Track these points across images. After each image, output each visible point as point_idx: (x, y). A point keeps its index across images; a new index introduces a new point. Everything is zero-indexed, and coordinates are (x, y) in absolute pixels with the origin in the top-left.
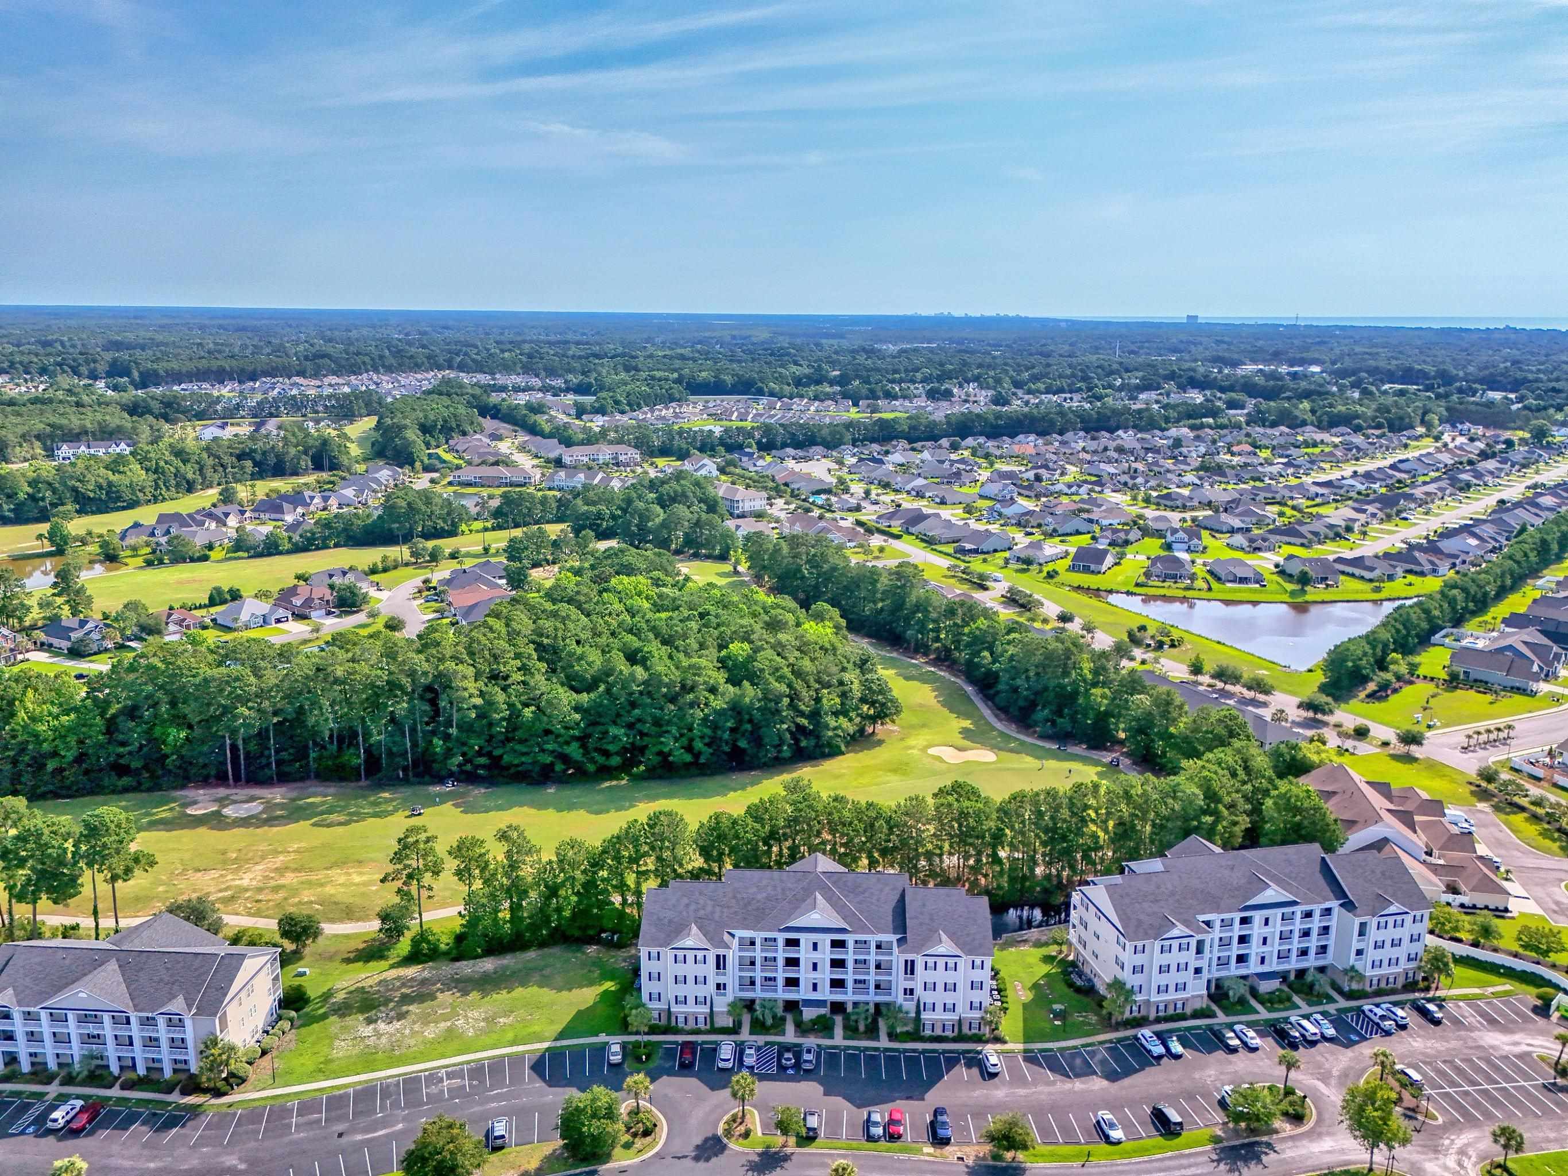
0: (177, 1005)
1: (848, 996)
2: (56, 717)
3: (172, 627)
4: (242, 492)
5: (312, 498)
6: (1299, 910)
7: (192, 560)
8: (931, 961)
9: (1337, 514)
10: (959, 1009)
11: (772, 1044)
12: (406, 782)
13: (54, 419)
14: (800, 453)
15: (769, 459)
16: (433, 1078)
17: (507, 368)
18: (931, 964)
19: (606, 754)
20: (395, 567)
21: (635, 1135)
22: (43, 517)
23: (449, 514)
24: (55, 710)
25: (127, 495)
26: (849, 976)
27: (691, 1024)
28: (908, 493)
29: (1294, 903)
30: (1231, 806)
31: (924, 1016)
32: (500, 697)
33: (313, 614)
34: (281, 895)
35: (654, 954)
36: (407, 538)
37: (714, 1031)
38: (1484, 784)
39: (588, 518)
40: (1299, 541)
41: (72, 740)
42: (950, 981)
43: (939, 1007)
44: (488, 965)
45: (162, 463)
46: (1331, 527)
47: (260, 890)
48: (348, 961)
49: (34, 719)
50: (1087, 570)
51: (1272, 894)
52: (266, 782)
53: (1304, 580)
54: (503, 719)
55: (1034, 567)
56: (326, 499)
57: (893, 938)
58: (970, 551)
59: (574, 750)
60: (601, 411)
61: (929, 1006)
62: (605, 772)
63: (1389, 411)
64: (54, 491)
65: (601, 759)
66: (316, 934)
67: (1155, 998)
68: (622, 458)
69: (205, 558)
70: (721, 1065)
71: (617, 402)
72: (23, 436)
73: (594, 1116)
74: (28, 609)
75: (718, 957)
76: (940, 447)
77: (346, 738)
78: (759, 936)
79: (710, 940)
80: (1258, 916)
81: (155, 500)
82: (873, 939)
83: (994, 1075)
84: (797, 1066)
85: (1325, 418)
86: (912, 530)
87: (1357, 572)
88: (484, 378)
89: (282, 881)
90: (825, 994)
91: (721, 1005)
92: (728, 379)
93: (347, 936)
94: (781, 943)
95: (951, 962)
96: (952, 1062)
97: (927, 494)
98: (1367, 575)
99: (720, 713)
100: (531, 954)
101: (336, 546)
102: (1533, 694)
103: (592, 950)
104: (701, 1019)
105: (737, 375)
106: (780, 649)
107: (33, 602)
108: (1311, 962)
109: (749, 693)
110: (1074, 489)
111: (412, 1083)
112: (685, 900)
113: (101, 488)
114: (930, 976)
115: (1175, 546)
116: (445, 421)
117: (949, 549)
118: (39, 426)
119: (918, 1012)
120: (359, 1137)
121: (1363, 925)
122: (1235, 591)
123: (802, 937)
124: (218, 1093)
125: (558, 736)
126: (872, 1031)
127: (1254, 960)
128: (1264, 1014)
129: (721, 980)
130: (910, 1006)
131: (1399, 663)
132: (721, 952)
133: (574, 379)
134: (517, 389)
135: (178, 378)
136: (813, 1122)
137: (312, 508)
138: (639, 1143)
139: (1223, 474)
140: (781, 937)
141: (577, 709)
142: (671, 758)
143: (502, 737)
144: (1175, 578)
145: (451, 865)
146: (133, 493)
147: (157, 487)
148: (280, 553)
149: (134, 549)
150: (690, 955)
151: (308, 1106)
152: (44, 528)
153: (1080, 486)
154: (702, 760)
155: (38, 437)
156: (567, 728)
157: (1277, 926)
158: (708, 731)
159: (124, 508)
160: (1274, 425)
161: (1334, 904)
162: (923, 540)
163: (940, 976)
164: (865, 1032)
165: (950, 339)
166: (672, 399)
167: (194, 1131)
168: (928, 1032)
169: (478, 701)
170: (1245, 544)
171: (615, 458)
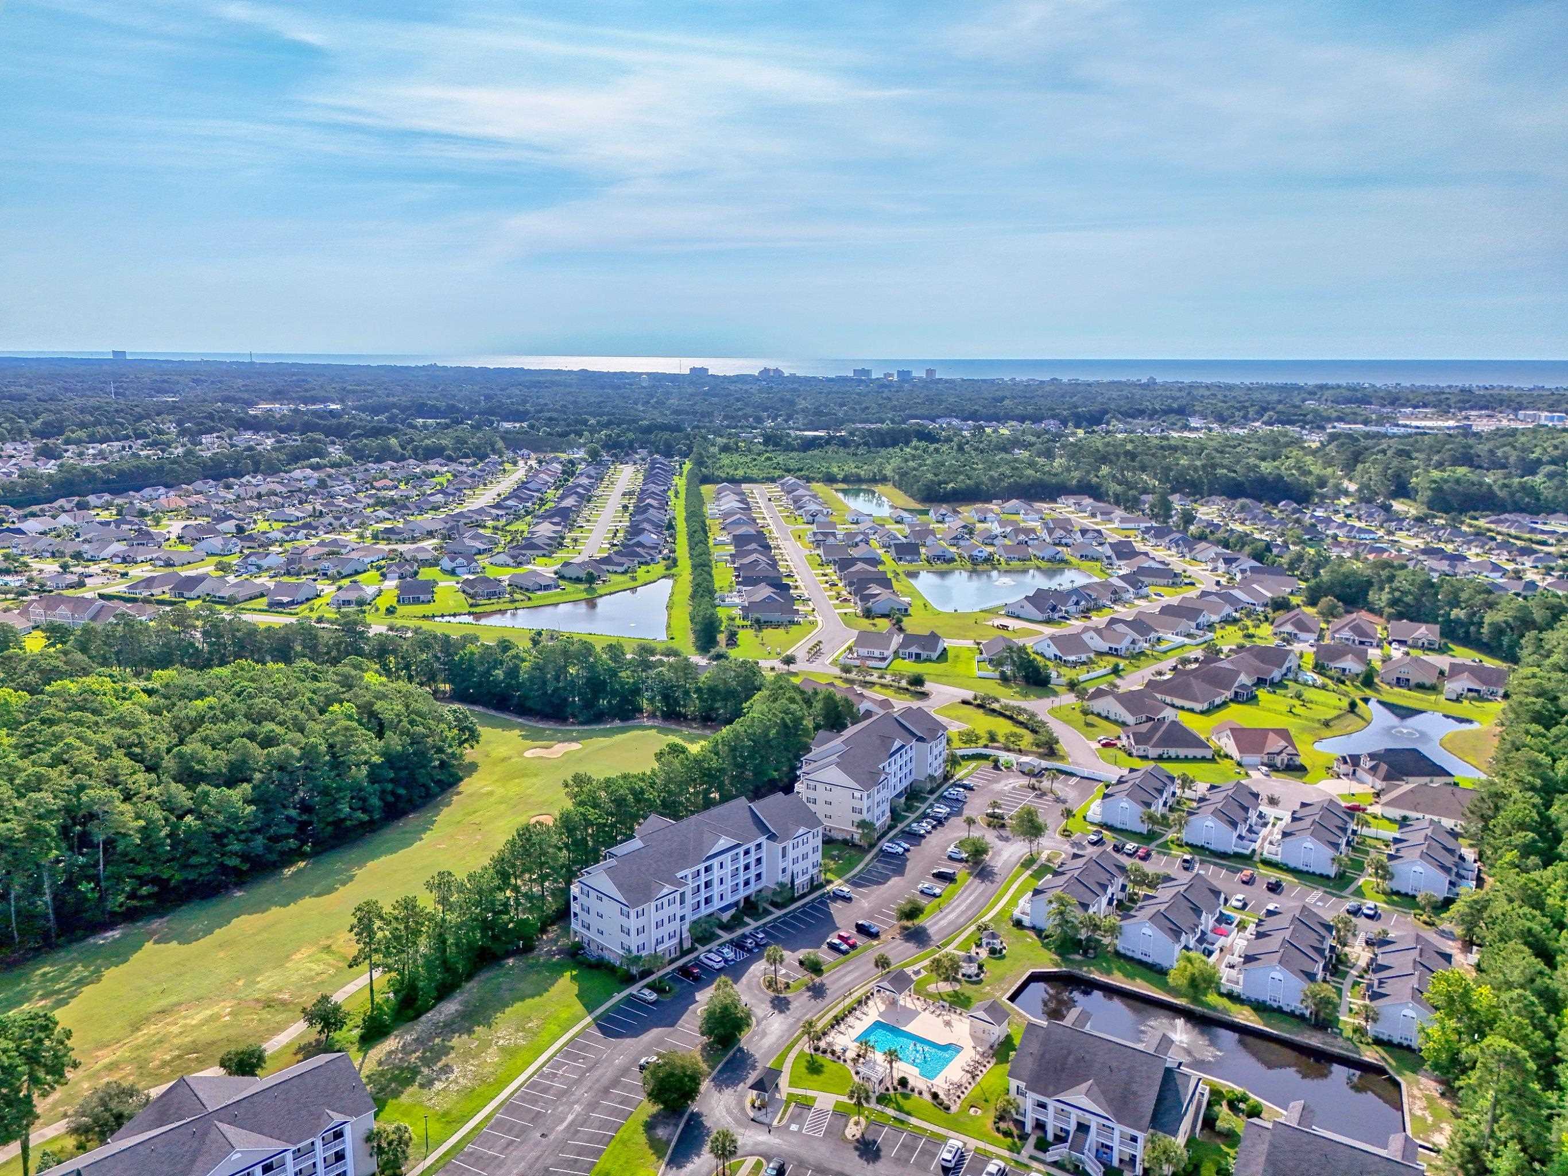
1: (741, 895)
6: (905, 749)
10: (809, 870)
16: (546, 1076)
18: (796, 844)
26: (741, 878)
27: (669, 957)
37: (682, 955)
42: (805, 852)
43: (801, 873)
50: (417, 601)
51: (897, 743)
53: (590, 580)
55: (371, 607)
57: (764, 839)
58: (288, 604)
61: (796, 875)
62: (286, 859)
65: (278, 846)
70: (718, 966)
75: (681, 896)
82: (753, 845)
84: (757, 945)
90: (728, 899)
91: (685, 932)
94: (702, 872)
95: (805, 837)
96: (824, 903)
98: (620, 569)
102: (798, 624)
103: (510, 962)
104: (674, 950)
108: (908, 781)
111: (535, 1088)
114: (795, 853)
115: (458, 570)
117: (261, 605)
119: (791, 882)
120: (560, 1128)
121: (931, 748)
122: (545, 597)
123: (714, 862)
127: (895, 788)
129: (683, 912)
130: (787, 880)
132: (683, 889)
140: (702, 868)
141: (248, 802)
142: (347, 823)
144: (496, 595)
150: (665, 901)
151: (483, 1141)
154: (377, 815)
156: (248, 823)
158: (376, 786)
161: (914, 741)
162: (215, 602)
164: (764, 912)
168: (797, 894)
169: (138, 824)
170: (510, 561)
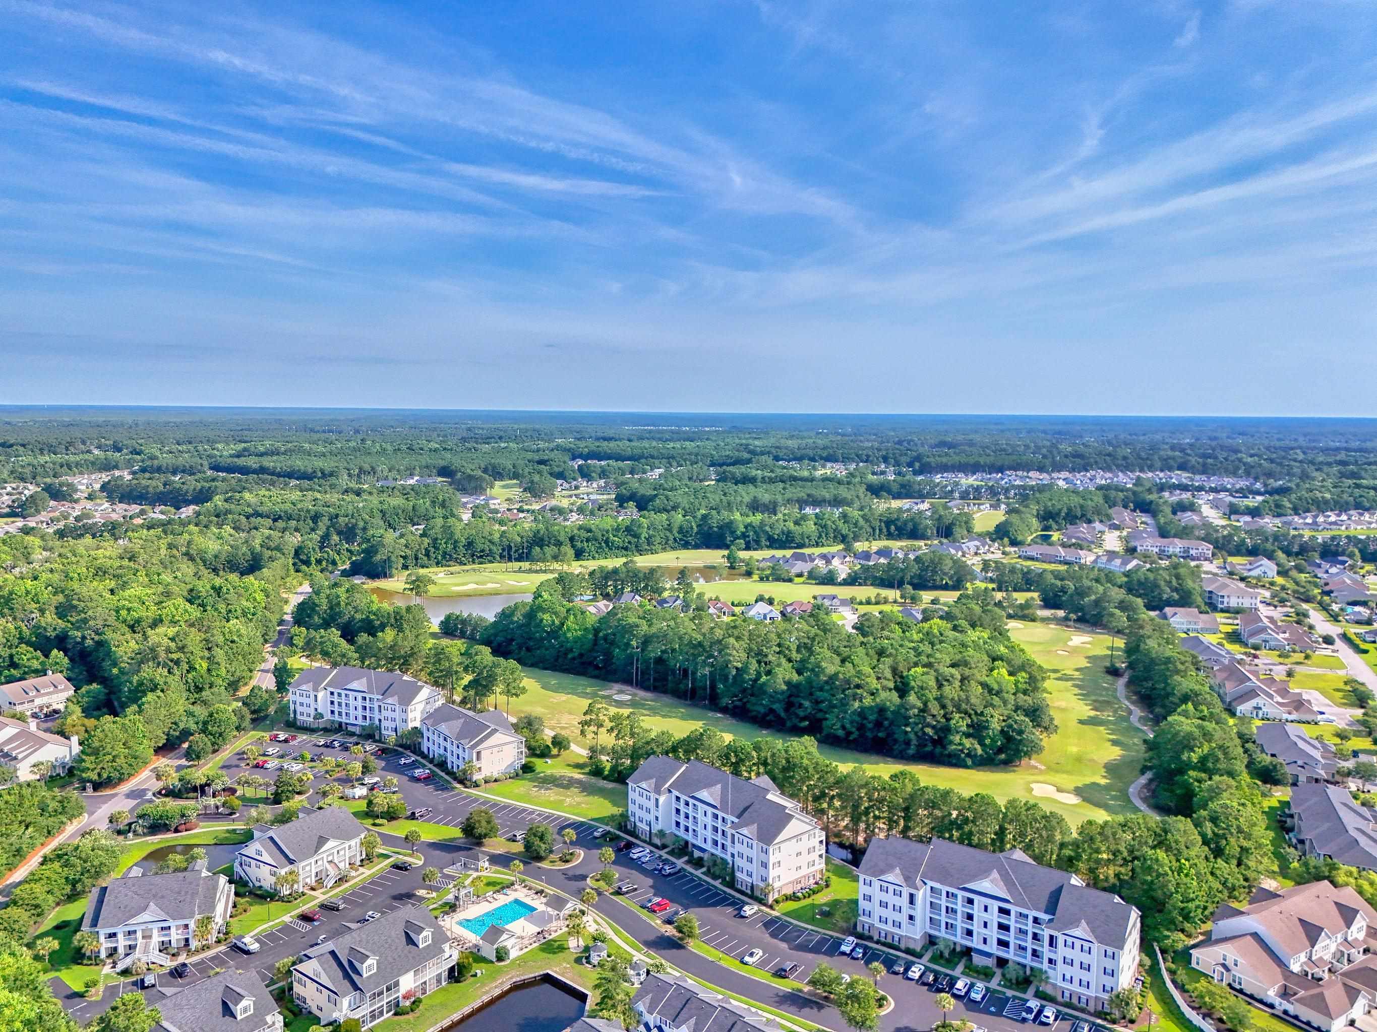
1: (716, 852)
2: (577, 632)
5: (896, 553)
7: (784, 581)
10: (753, 876)
11: (668, 860)
16: (532, 812)
21: (561, 860)
22: (727, 547)
25: (798, 540)
26: (720, 839)
27: (643, 836)
29: (1009, 902)
35: (633, 790)
43: (744, 871)
48: (569, 765)
49: (568, 630)
51: (987, 885)
52: (647, 689)
56: (906, 555)
61: (740, 868)
64: (755, 532)
66: (567, 748)
67: (878, 925)
68: (1193, 552)
69: (790, 580)
70: (631, 855)
77: (685, 673)
80: (979, 901)
81: (817, 545)
83: (741, 917)
90: (710, 847)
91: (655, 829)
94: (691, 805)
96: (731, 902)
101: (872, 585)
104: (644, 833)
108: (1028, 961)
111: (524, 811)
113: (783, 533)
114: (741, 849)
118: (803, 495)
119: (735, 870)
123: (700, 805)
124: (466, 787)
126: (716, 876)
127: (977, 937)
129: (656, 814)
130: (732, 864)
132: (656, 797)
135: (944, 468)
138: (559, 863)
140: (691, 802)
146: (803, 538)
147: (820, 537)
149: (764, 570)
150: (644, 793)
152: (726, 552)
156: (777, 693)
157: (995, 916)
163: (745, 850)
164: (713, 874)
168: (738, 886)
171: (1187, 550)
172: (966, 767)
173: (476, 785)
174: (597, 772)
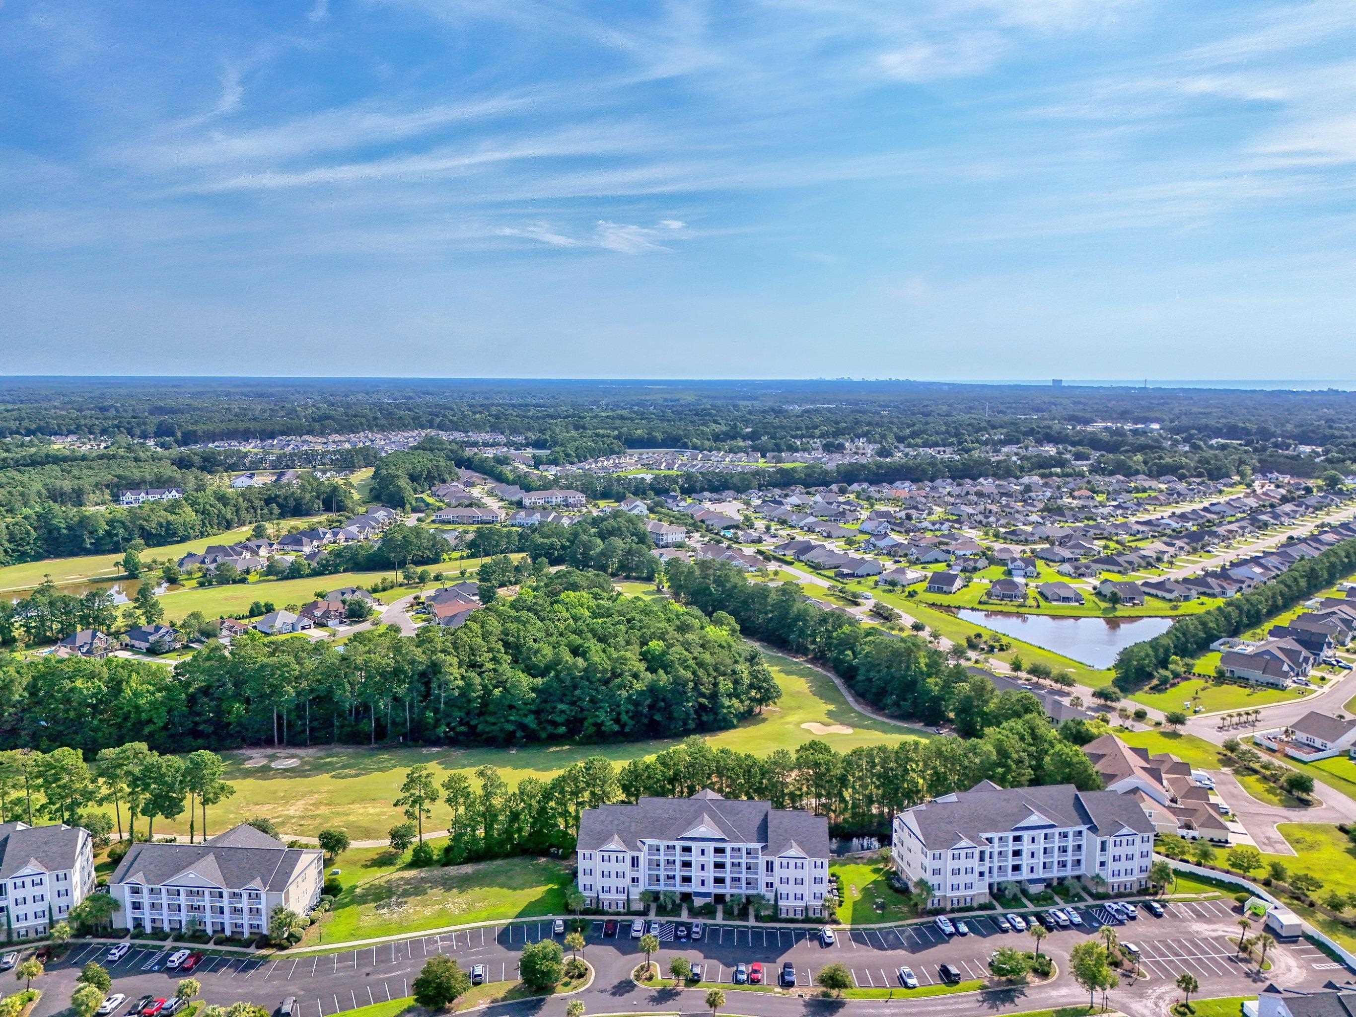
0: (256, 884)
1: (727, 890)
2: (153, 694)
3: (225, 632)
4: (270, 529)
5: (325, 534)
6: (1056, 831)
7: (235, 582)
8: (785, 861)
9: (1150, 547)
10: (806, 898)
11: (672, 922)
12: (405, 745)
13: (120, 472)
14: (715, 496)
15: (689, 501)
16: (430, 940)
17: (478, 427)
18: (785, 864)
19: (555, 724)
20: (392, 587)
21: (572, 977)
22: (119, 549)
23: (433, 546)
24: (152, 688)
25: (181, 532)
26: (727, 874)
27: (613, 909)
28: (802, 528)
29: (1052, 826)
30: (1020, 761)
31: (780, 903)
32: (477, 680)
33: (330, 623)
34: (318, 821)
35: (588, 856)
36: (402, 565)
37: (630, 913)
38: (1229, 754)
39: (543, 549)
40: (1116, 568)
41: (163, 710)
42: (799, 877)
43: (791, 897)
44: (468, 869)
45: (208, 507)
46: (1144, 557)
47: (302, 818)
48: (366, 866)
49: (136, 694)
50: (940, 591)
51: (1035, 819)
52: (302, 744)
53: (1114, 599)
54: (478, 697)
55: (898, 589)
56: (335, 535)
57: (759, 846)
58: (848, 575)
59: (530, 721)
60: (555, 462)
61: (784, 896)
62: (554, 739)
63: (1208, 463)
64: (126, 528)
65: (550, 728)
66: (345, 846)
67: (950, 894)
68: (571, 500)
69: (243, 581)
70: (634, 934)
71: (568, 455)
72: (96, 485)
73: (544, 957)
74: (115, 618)
75: (633, 858)
76: (831, 491)
77: (362, 711)
78: (662, 844)
79: (627, 845)
80: (1026, 836)
81: (202, 535)
82: (744, 846)
83: (829, 945)
84: (688, 936)
85: (1155, 468)
86: (801, 558)
87: (1160, 593)
88: (459, 436)
89: (318, 812)
90: (711, 888)
91: (636, 893)
92: (659, 435)
93: (367, 850)
94: (678, 849)
95: (799, 862)
96: (800, 936)
97: (817, 530)
98: (1168, 596)
99: (641, 693)
100: (499, 862)
101: (345, 571)
102: (1283, 689)
103: (543, 860)
104: (621, 905)
105: (666, 432)
106: (687, 645)
107: (118, 613)
108: (1069, 872)
109: (663, 678)
110: (937, 526)
111: (416, 944)
112: (610, 818)
113: (161, 525)
114: (785, 873)
115: (1014, 572)
116: (429, 472)
117: (831, 573)
118: (107, 477)
119: (776, 900)
120: (381, 976)
121: (1103, 843)
122: (1058, 608)
123: (693, 844)
124: (282, 948)
125: (518, 710)
126: (743, 915)
127: (1025, 869)
128: (1031, 907)
129: (635, 875)
130: (770, 895)
131: (1177, 664)
132: (635, 854)
133: (533, 436)
134: (486, 444)
135: (213, 437)
136: (697, 970)
137: (325, 541)
138: (574, 982)
139: (1063, 515)
140: (679, 845)
141: (533, 689)
142: (603, 728)
143: (477, 711)
144: (1011, 598)
145: (444, 794)
146: (186, 530)
147: (204, 525)
148: (301, 577)
149: (190, 573)
150: (613, 856)
151: (344, 956)
152: (120, 557)
153: (942, 524)
154: (627, 730)
155: (107, 486)
156: (526, 704)
157: (1041, 844)
158: (631, 707)
159: (178, 542)
160: (1112, 473)
161: (1083, 828)
162: (810, 566)
163: (791, 873)
164: (739, 915)
165: (846, 401)
166: (612, 452)
167: (265, 972)
168: (784, 916)
169: (460, 683)
170: (1072, 571)
171: (566, 500)
172: (735, 727)
173: (294, 939)
174: (421, 860)
